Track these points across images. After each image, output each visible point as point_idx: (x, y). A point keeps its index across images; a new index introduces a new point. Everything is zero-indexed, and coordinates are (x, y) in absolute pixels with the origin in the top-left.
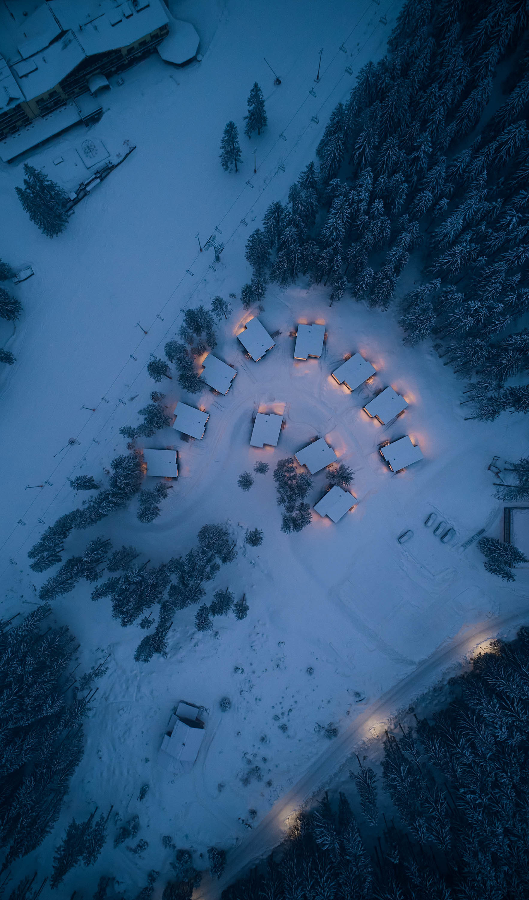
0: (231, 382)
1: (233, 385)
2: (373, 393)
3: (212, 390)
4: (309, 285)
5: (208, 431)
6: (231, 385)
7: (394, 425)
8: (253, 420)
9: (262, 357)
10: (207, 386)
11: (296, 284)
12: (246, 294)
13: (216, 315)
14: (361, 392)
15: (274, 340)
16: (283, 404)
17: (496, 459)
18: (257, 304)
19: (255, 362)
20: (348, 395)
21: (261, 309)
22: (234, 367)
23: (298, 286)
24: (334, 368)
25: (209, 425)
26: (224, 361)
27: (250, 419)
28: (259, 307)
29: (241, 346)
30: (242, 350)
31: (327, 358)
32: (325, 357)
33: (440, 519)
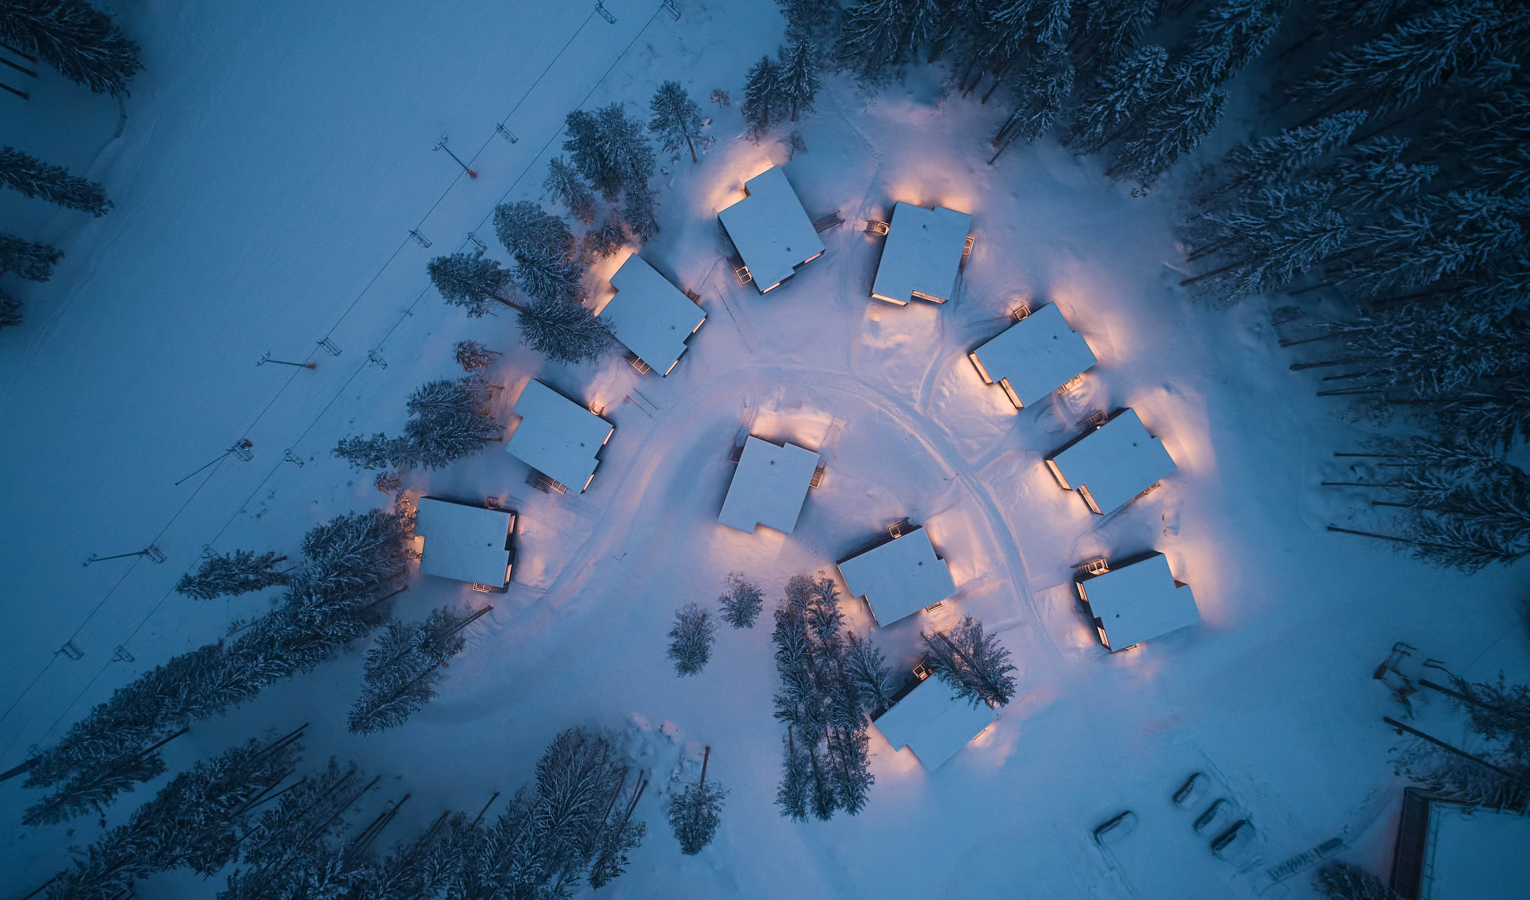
0: (685, 343)
1: (693, 348)
2: (1078, 420)
3: (631, 356)
4: (942, 93)
5: (605, 470)
6: (687, 350)
7: (1123, 516)
8: (737, 453)
9: (782, 282)
10: (616, 345)
11: (903, 85)
12: (759, 90)
13: (663, 143)
14: (1043, 415)
15: (821, 237)
16: (824, 419)
17: (1401, 649)
18: (786, 128)
19: (761, 293)
20: (1009, 419)
21: (796, 144)
22: (701, 301)
23: (909, 93)
24: (980, 337)
25: (610, 456)
26: (675, 281)
27: (726, 448)
28: (792, 137)
29: (727, 242)
30: (730, 254)
31: (961, 306)
32: (957, 304)
33: (1216, 792)
